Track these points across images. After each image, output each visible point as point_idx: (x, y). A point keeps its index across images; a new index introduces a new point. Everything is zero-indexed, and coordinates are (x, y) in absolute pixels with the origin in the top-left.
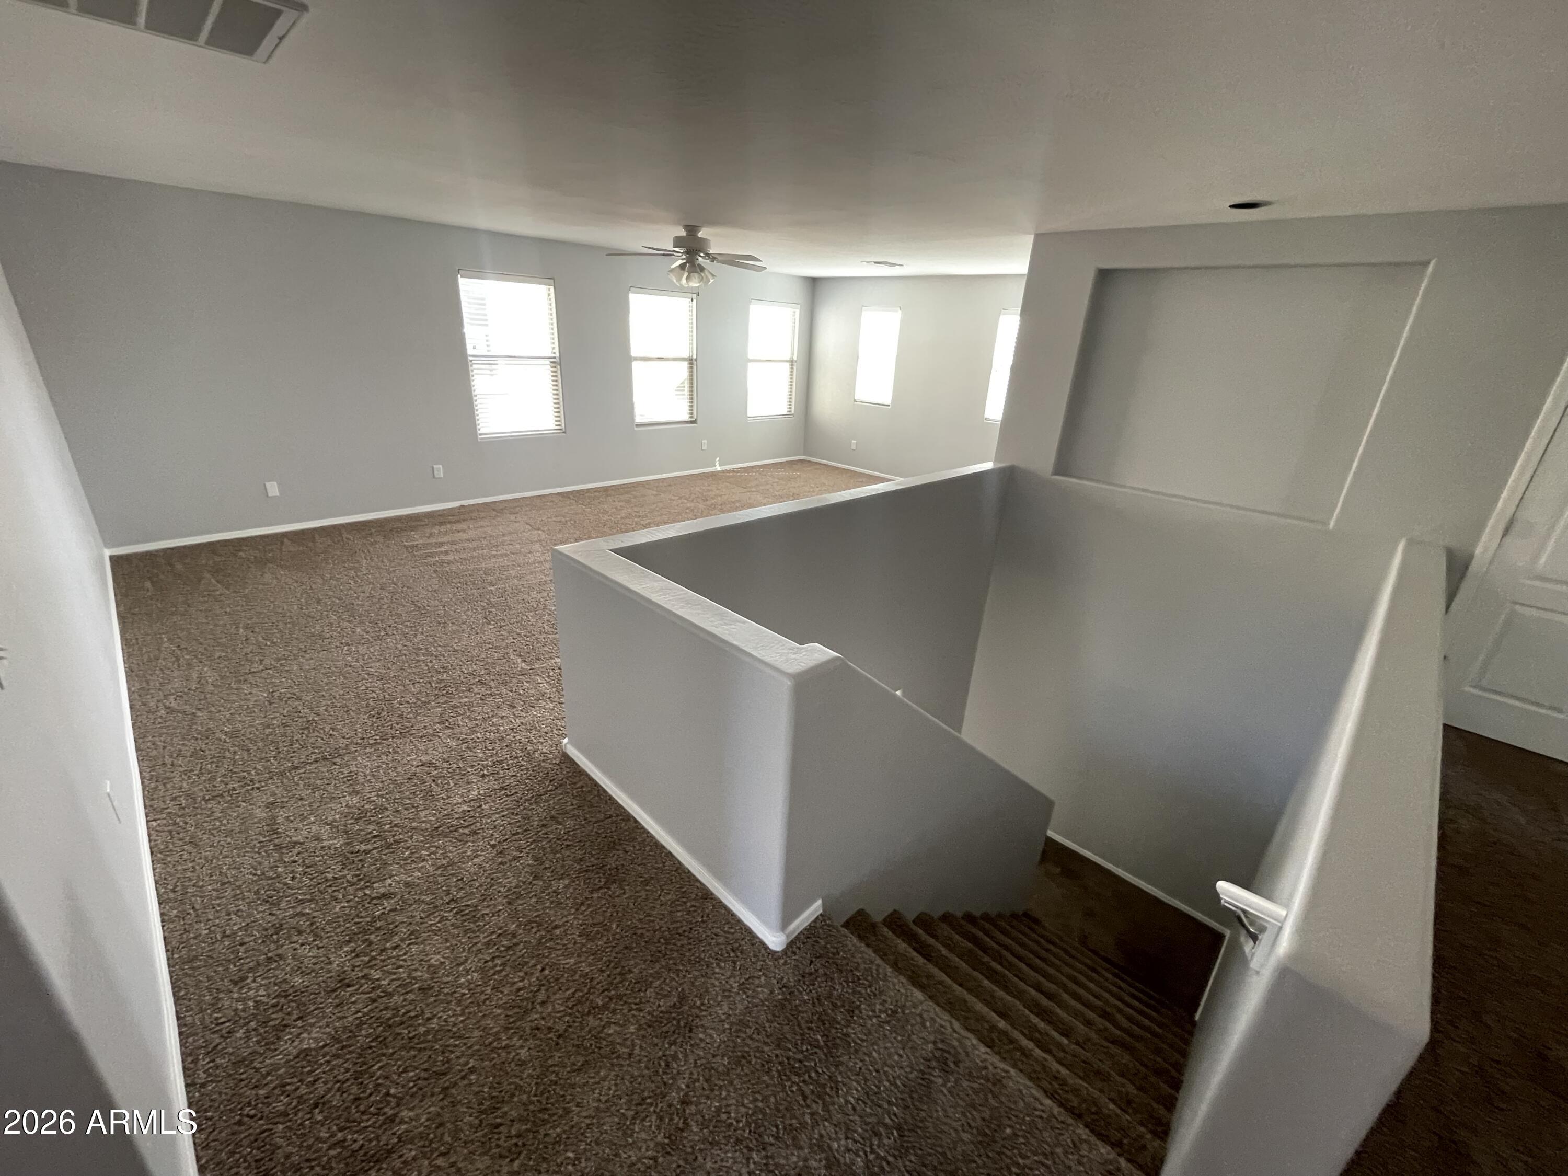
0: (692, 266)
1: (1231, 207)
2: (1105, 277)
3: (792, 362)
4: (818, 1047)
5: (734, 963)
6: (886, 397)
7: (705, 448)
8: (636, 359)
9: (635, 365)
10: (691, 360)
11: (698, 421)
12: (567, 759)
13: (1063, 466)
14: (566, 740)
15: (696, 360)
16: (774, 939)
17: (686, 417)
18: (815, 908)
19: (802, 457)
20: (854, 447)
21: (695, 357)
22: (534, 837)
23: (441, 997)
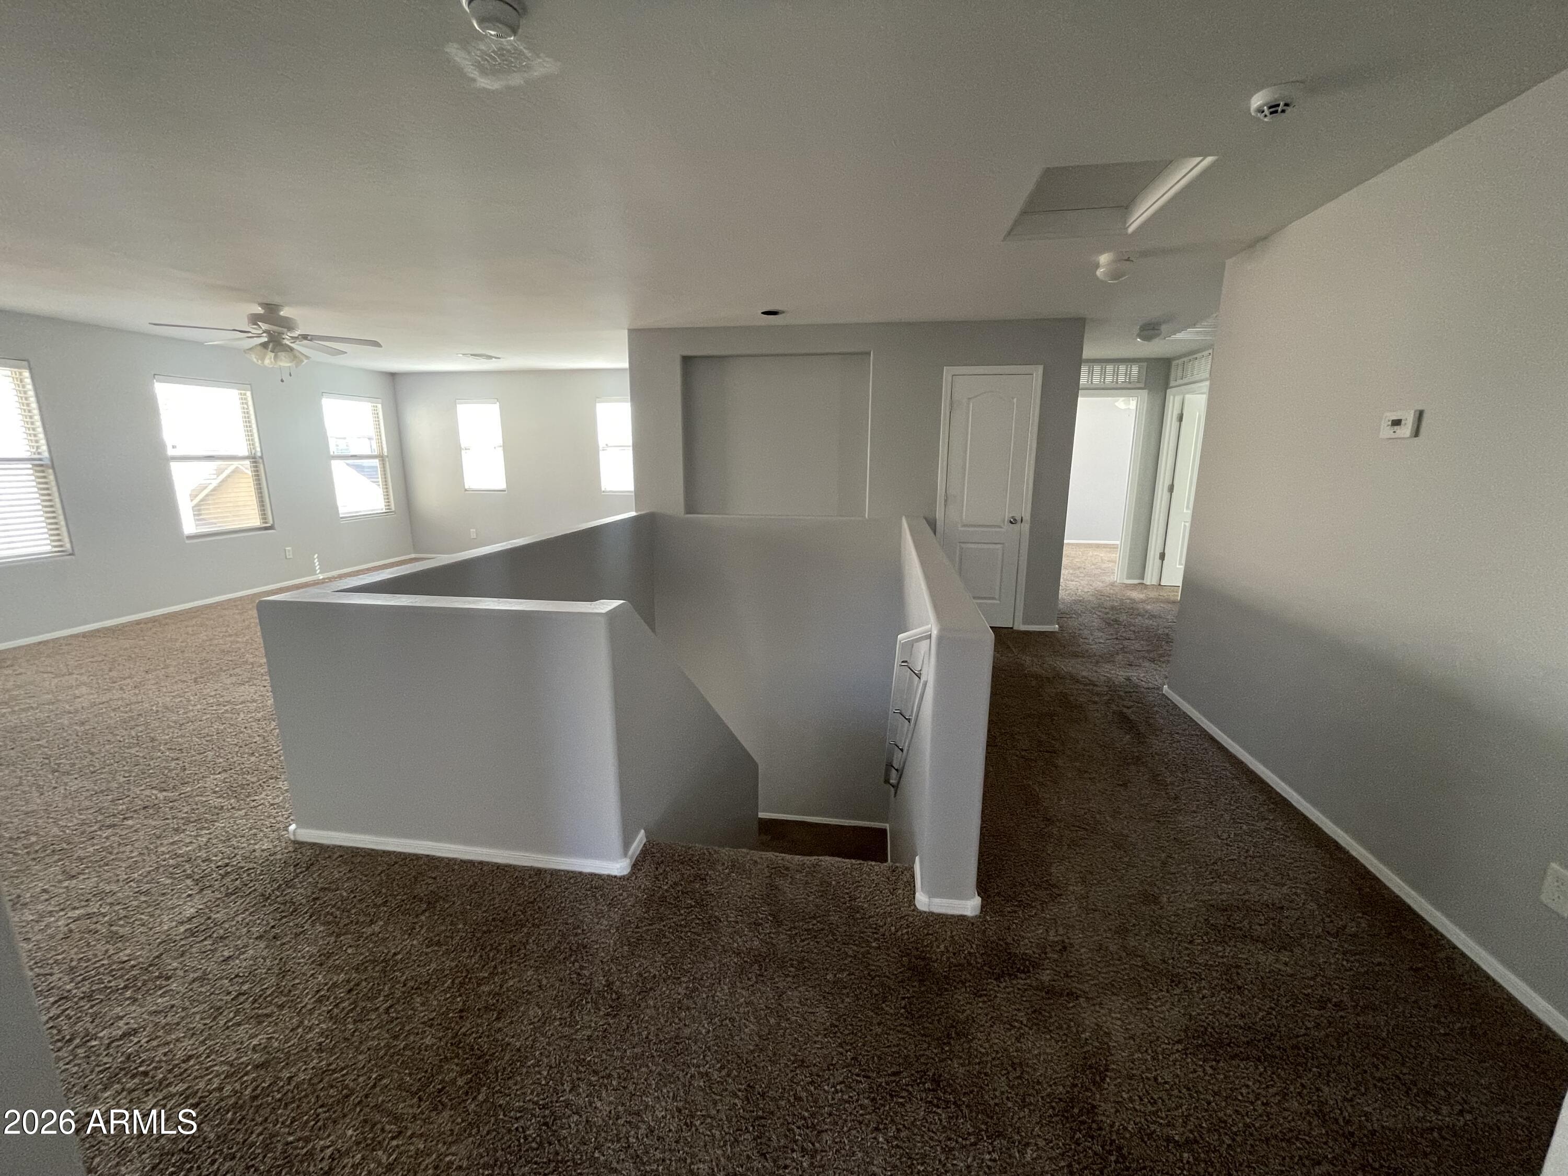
0: (274, 343)
1: (764, 313)
2: (687, 360)
3: (381, 457)
4: (692, 906)
5: (595, 896)
6: (499, 482)
7: (290, 555)
8: (175, 458)
9: (174, 466)
10: (254, 458)
11: (276, 526)
12: (299, 845)
13: (690, 508)
14: (293, 827)
15: (261, 457)
16: (618, 866)
17: (256, 522)
18: (640, 839)
19: (413, 556)
20: (473, 536)
21: (259, 454)
22: (311, 911)
23: (292, 1058)
